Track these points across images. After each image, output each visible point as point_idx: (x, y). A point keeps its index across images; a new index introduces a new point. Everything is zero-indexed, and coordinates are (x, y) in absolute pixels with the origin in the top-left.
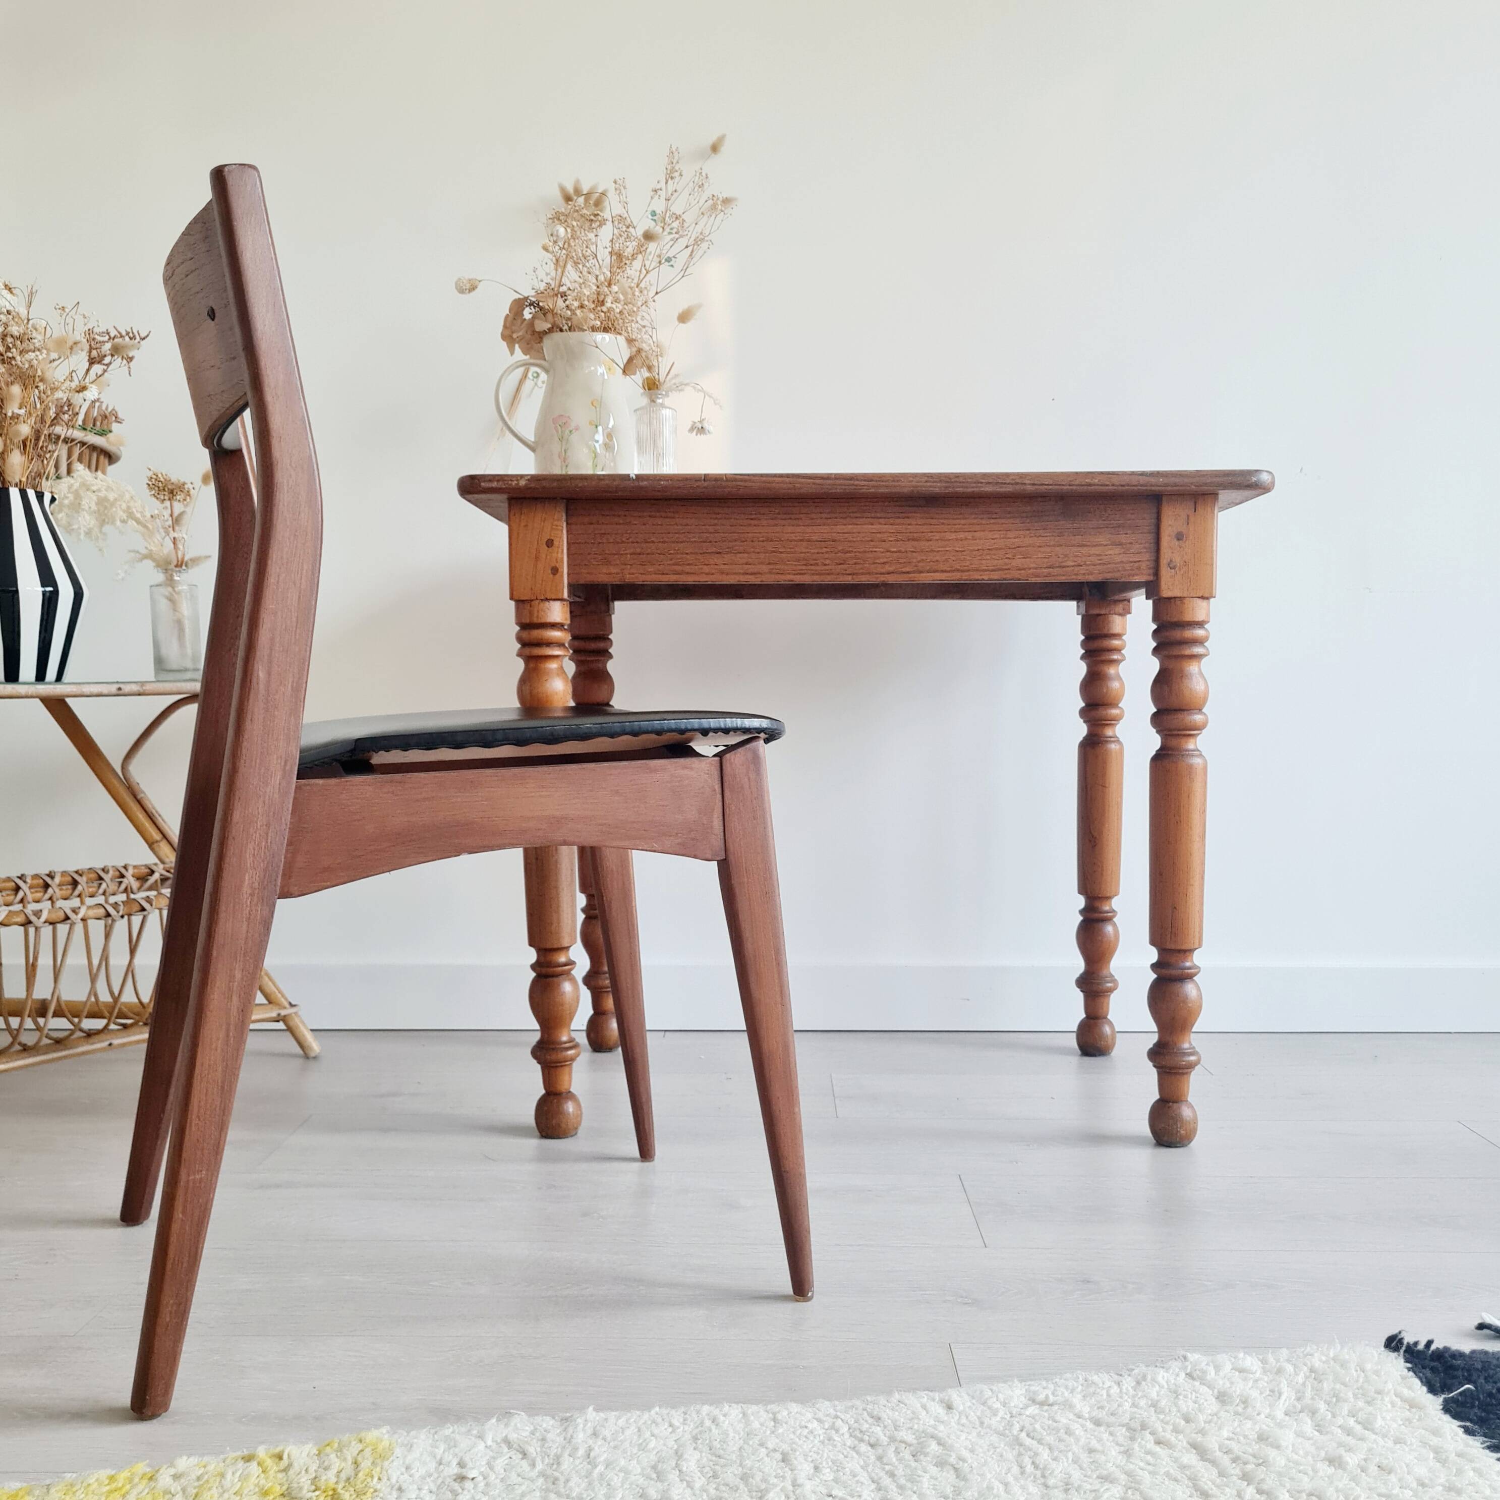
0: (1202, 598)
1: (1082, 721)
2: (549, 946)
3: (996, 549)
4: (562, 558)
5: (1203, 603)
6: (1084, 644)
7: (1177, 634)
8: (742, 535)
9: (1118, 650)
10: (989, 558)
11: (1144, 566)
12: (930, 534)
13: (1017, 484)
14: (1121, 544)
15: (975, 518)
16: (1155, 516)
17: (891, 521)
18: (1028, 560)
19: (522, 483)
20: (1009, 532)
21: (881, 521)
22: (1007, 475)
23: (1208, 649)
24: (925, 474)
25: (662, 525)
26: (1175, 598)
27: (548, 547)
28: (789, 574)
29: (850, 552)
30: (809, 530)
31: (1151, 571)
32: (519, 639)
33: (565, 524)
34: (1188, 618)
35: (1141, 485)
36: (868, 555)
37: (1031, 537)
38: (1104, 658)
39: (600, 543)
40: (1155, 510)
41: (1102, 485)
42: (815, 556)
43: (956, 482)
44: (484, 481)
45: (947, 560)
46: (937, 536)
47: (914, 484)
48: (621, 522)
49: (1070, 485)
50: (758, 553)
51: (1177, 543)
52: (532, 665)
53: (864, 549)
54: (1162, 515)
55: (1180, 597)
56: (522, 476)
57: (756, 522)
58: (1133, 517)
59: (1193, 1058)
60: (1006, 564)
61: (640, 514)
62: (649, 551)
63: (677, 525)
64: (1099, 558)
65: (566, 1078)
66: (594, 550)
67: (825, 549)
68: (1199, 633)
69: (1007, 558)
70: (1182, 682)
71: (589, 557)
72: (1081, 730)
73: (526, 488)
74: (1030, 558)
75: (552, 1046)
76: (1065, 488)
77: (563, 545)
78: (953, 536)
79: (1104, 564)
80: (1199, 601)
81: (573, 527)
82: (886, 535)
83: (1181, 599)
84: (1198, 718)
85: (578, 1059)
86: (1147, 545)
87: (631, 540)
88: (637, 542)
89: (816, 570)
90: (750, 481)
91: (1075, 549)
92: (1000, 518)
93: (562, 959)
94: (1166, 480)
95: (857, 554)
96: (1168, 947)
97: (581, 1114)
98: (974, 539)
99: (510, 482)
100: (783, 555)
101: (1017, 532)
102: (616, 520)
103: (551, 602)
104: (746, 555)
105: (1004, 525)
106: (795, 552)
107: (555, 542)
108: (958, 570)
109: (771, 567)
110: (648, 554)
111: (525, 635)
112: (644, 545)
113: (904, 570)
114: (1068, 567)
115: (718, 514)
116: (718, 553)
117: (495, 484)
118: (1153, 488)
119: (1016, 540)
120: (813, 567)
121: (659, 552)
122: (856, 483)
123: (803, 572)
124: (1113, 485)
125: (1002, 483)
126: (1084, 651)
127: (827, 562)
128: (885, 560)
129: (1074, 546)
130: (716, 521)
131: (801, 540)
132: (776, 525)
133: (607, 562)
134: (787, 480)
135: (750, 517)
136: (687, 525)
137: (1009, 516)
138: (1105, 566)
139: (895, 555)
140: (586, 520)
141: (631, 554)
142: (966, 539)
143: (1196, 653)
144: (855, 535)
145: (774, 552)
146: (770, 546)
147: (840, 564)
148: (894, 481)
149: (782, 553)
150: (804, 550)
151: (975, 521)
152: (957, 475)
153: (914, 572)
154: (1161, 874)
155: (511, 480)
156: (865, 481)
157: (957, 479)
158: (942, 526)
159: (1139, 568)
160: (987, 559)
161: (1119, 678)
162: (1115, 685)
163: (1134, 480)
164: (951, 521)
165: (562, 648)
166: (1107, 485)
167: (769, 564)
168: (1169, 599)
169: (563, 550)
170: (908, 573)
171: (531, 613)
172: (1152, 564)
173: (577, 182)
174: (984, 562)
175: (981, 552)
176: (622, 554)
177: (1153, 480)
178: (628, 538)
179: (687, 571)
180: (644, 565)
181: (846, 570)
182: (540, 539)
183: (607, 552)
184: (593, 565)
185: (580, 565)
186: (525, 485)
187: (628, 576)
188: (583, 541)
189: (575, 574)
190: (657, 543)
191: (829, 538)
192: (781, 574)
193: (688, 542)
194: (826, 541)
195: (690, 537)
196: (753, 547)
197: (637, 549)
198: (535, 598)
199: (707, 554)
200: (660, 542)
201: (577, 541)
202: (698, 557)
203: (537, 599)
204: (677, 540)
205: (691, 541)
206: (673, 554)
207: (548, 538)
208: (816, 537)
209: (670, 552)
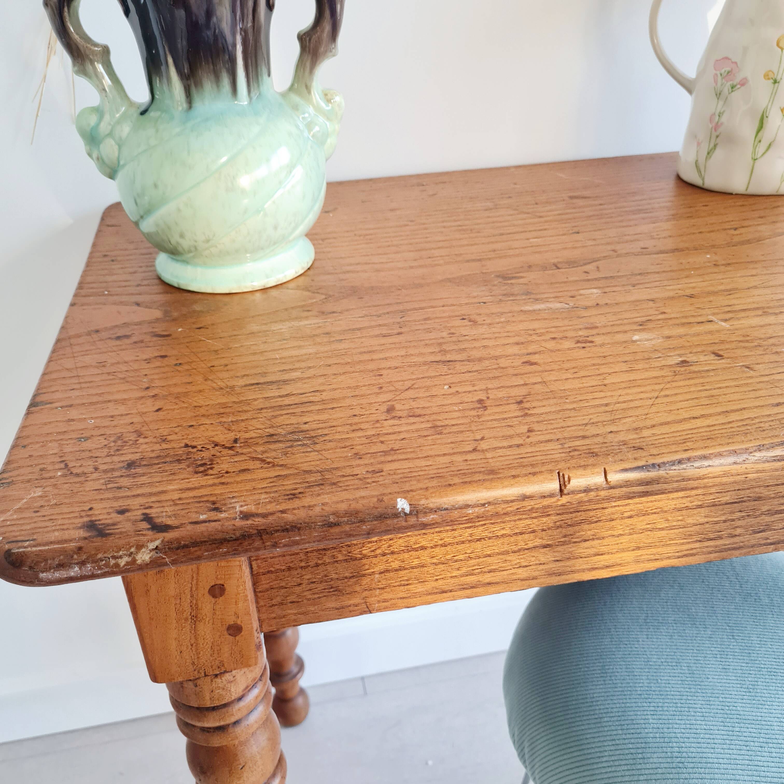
4: (248, 609)
19: (144, 557)
27: (214, 596)
62: (416, 562)
66: (308, 576)
67: (739, 514)
71: (298, 590)
77: (245, 589)
87: (378, 551)
88: (393, 553)
99: (112, 562)
107: (228, 588)
112: (406, 555)
121: (434, 561)
127: (738, 531)
141: (381, 573)
155: (114, 557)
169: (246, 596)
171: (199, 692)
178: (373, 549)
179: (487, 581)
180: (407, 585)
181: (767, 539)
182: (194, 589)
183: (334, 576)
184: (309, 600)
185: (282, 604)
186: (151, 562)
187: (377, 605)
188: (283, 568)
189: (275, 618)
190: (432, 548)
191: (749, 497)
192: (656, 559)
193: (490, 538)
194: (745, 502)
195: (495, 529)
196: (612, 528)
197: (392, 564)
198: (203, 674)
199: (526, 551)
200: (436, 546)
201: (272, 569)
202: (509, 558)
203: (206, 675)
204: (470, 538)
205: (498, 536)
206: (461, 560)
207: (213, 584)
208: (727, 498)
209: (456, 558)
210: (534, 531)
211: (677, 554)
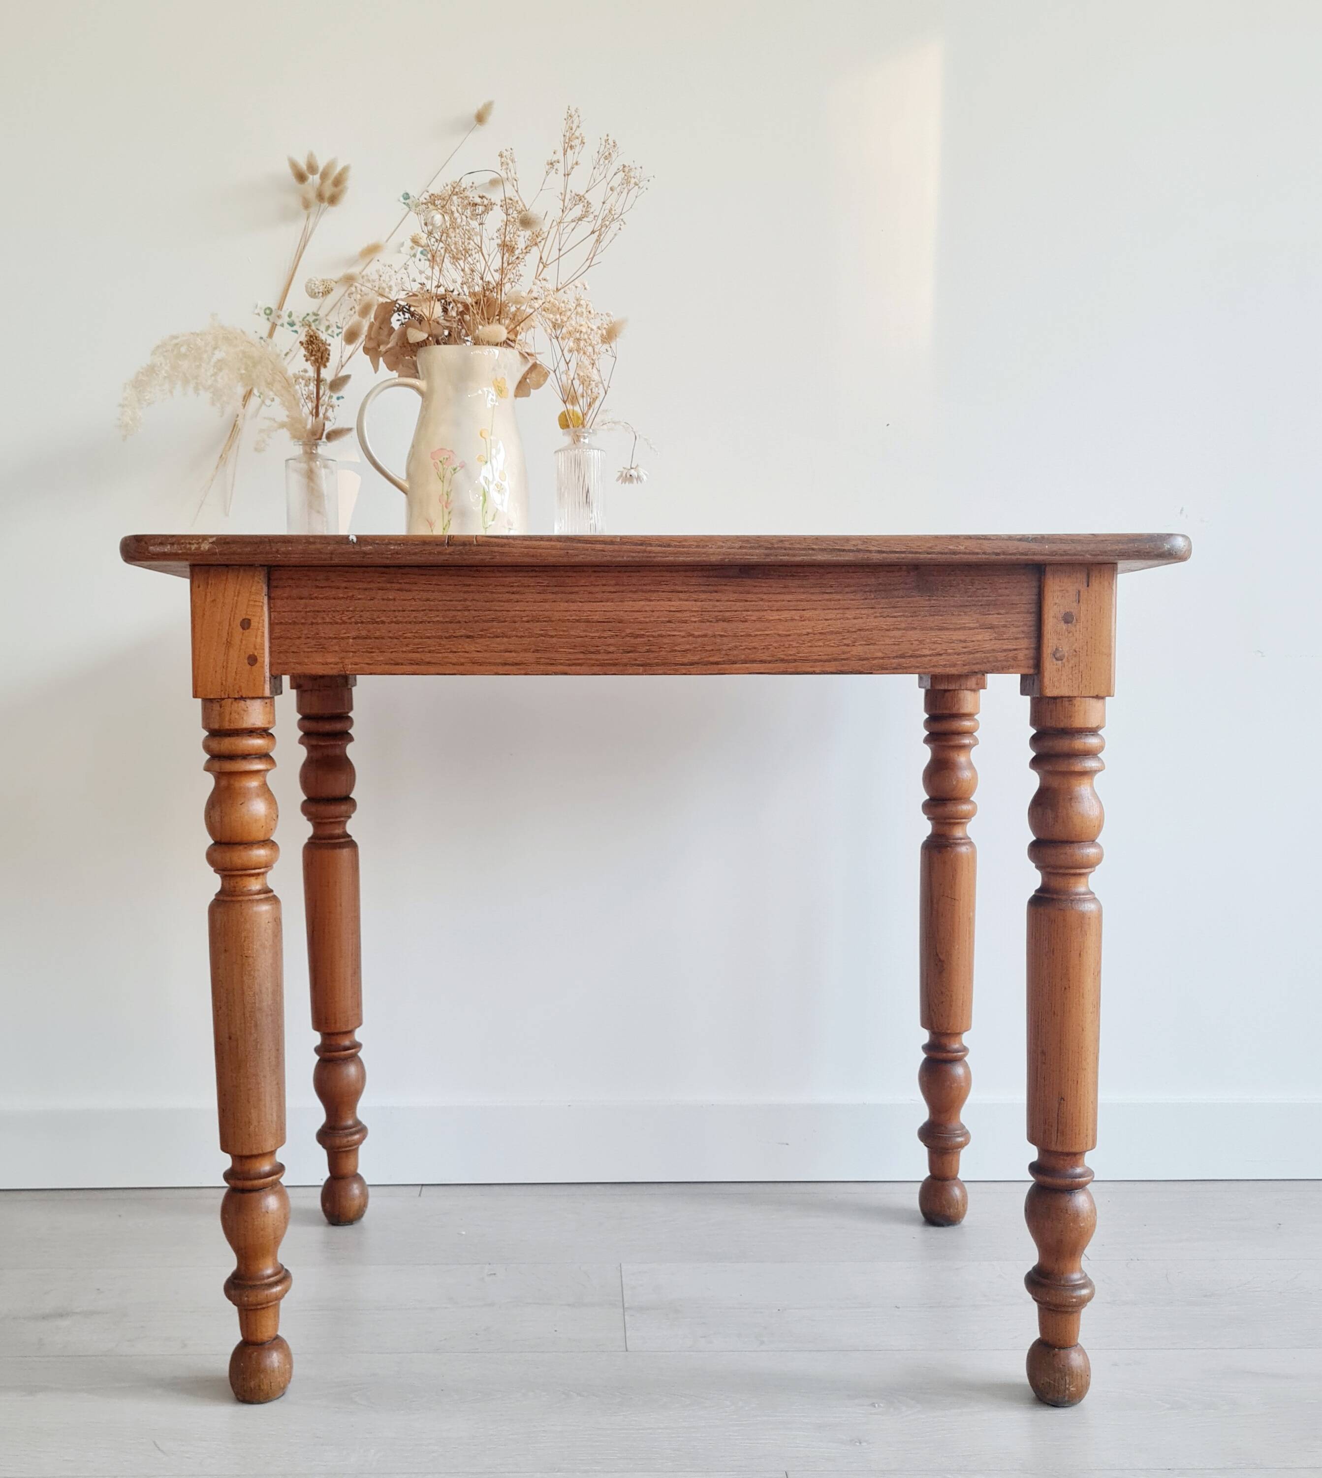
0: (1097, 697)
1: (925, 817)
2: (246, 1152)
3: (832, 633)
4: (263, 644)
5: (1095, 704)
6: (928, 723)
7: (1063, 744)
8: (499, 614)
9: (969, 733)
10: (821, 644)
11: (1021, 655)
12: (745, 613)
13: (859, 551)
14: (992, 627)
15: (804, 593)
16: (1035, 590)
17: (695, 596)
18: (871, 647)
19: (205, 546)
20: (847, 611)
21: (681, 595)
22: (847, 539)
23: (1103, 763)
24: (738, 537)
25: (394, 599)
26: (1062, 697)
27: (243, 629)
28: (561, 664)
29: (642, 636)
30: (587, 606)
31: (1031, 662)
32: (207, 748)
33: (266, 598)
34: (1078, 723)
35: (1022, 554)
36: (666, 640)
37: (875, 617)
38: (952, 743)
39: (312, 624)
40: (1035, 584)
41: (969, 554)
42: (597, 642)
43: (778, 548)
44: (154, 545)
45: (767, 648)
46: (755, 616)
47: (724, 550)
48: (341, 595)
49: (928, 554)
50: (521, 637)
51: (1064, 626)
52: (224, 783)
53: (659, 632)
54: (1046, 592)
55: (1069, 697)
56: (204, 538)
57: (517, 597)
58: (1007, 592)
59: (1085, 1292)
60: (844, 653)
61: (365, 586)
62: (378, 634)
63: (415, 600)
64: (964, 645)
65: (270, 1323)
66: (305, 632)
67: (610, 633)
68: (1092, 741)
69: (845, 645)
70: (1071, 806)
71: (297, 642)
72: (925, 828)
73: (210, 552)
74: (875, 644)
75: (250, 1283)
76: (922, 556)
77: (263, 627)
78: (775, 616)
79: (970, 653)
80: (1093, 702)
81: (279, 603)
82: (688, 614)
83: (1070, 698)
84: (1091, 851)
85: (286, 1296)
86: (1025, 629)
87: (353, 620)
88: (362, 623)
89: (597, 660)
90: (509, 545)
91: (933, 633)
92: (836, 593)
93: (266, 1167)
94: (1055, 547)
95: (651, 639)
96: (1053, 1147)
97: (291, 1367)
98: (802, 619)
99: (188, 546)
100: (554, 640)
101: (858, 611)
102: (333, 593)
103: (249, 702)
104: (505, 640)
105: (841, 602)
106: (569, 637)
107: (253, 624)
108: (782, 660)
109: (538, 655)
110: (376, 638)
111: (215, 745)
112: (371, 626)
113: (712, 659)
114: (924, 656)
115: (470, 585)
116: (468, 637)
117: (167, 549)
118: (1036, 558)
119: (855, 621)
120: (593, 656)
121: (390, 635)
122: (649, 548)
123: (580, 661)
124: (984, 553)
125: (839, 550)
126: (928, 733)
127: (612, 649)
128: (688, 647)
129: (932, 629)
130: (466, 596)
131: (578, 621)
132: (545, 601)
133: (322, 649)
134: (559, 545)
135: (510, 589)
136: (428, 600)
137: (847, 590)
138: (972, 656)
139: (699, 640)
140: (295, 592)
141: (354, 638)
142: (792, 620)
143: (1088, 769)
144: (648, 614)
145: (542, 635)
146: (537, 628)
147: (629, 652)
148: (697, 546)
149: (552, 637)
150: (582, 634)
151: (803, 597)
152: (781, 540)
153: (724, 663)
154: (1043, 1053)
155: (190, 543)
156: (660, 546)
157: (780, 545)
158: (761, 603)
159: (1015, 658)
160: (820, 646)
161: (970, 766)
162: (966, 774)
163: (1012, 547)
164: (774, 597)
165: (264, 760)
166: (978, 554)
167: (537, 651)
168: (1055, 698)
169: (263, 633)
170: (717, 663)
171: (221, 715)
172: (1031, 653)
173: (311, 156)
174: (815, 649)
175: (810, 637)
176: (343, 638)
177: (1034, 547)
178: (350, 616)
179: (427, 660)
180: (371, 652)
181: (636, 660)
182: (232, 619)
183: (323, 635)
184: (304, 652)
185: (287, 652)
186: (208, 550)
187: (350, 666)
188: (290, 621)
189: (280, 664)
190: (389, 623)
191: (613, 618)
192: (551, 664)
193: (429, 622)
194: (610, 622)
195: (432, 615)
196: (515, 629)
197: (361, 632)
198: (227, 696)
199: (455, 639)
200: (392, 622)
201: (283, 621)
202: (442, 643)
203: (229, 698)
204: (414, 620)
205: (433, 621)
206: (409, 638)
207: (244, 617)
208: (597, 617)
209: (405, 635)
210: (459, 622)
211: (567, 662)
